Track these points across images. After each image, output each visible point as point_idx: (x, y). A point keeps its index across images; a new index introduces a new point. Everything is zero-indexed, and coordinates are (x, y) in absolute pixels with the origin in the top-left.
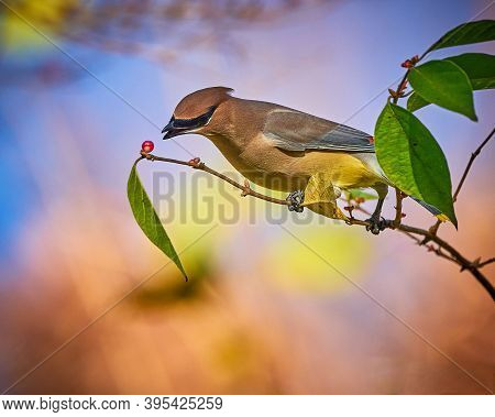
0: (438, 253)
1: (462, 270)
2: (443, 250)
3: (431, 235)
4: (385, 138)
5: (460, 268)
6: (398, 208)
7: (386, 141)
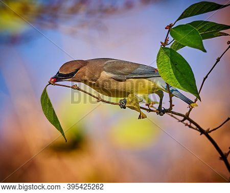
0: (190, 126)
1: (201, 134)
2: (192, 125)
3: (186, 117)
4: (162, 63)
5: (200, 133)
6: (171, 101)
7: (162, 65)
